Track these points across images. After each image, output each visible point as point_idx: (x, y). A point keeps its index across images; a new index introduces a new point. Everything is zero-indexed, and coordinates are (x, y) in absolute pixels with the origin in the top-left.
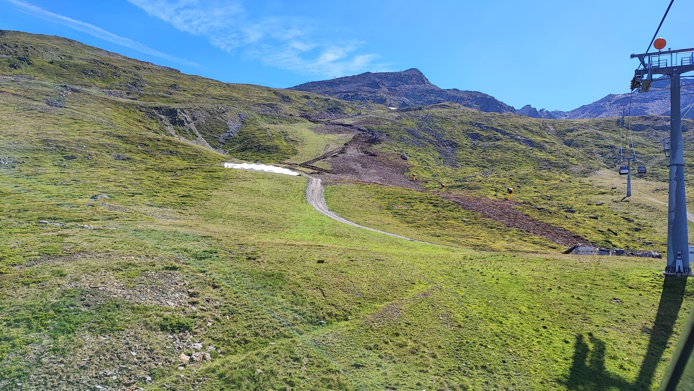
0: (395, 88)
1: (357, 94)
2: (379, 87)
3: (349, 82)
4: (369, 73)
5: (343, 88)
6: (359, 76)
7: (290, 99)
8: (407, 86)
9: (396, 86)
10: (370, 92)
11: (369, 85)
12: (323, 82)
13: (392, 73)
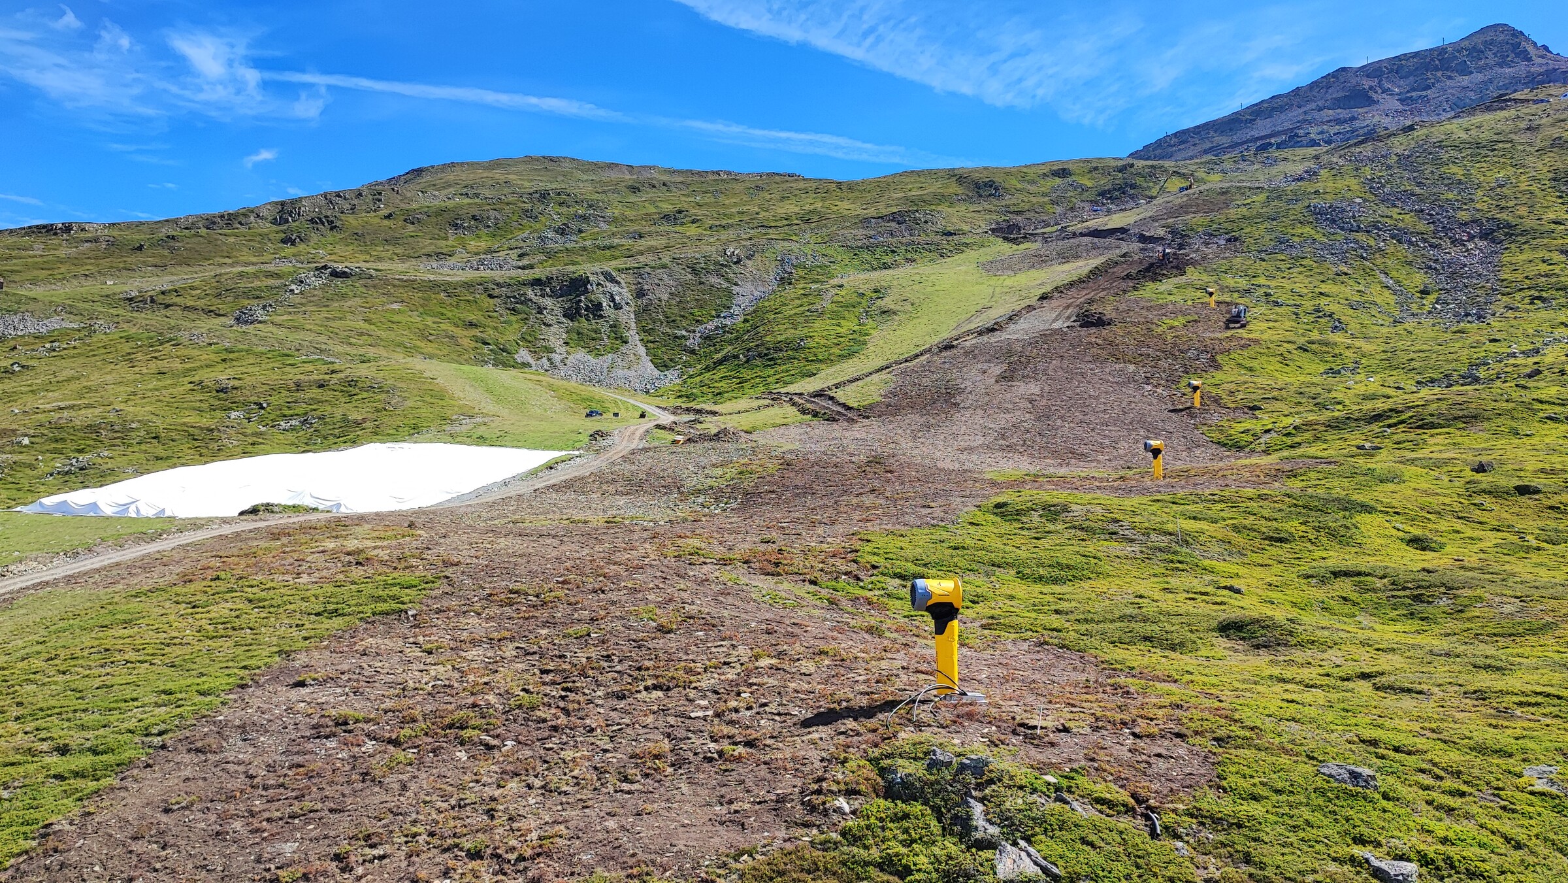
0: (1425, 93)
1: (1296, 135)
2: (1370, 102)
3: (1282, 109)
4: (1344, 69)
5: (1262, 128)
6: (1314, 85)
7: (996, 189)
8: (1465, 80)
9: (1428, 88)
10: (1339, 122)
11: (1338, 103)
12: (1207, 126)
13: (1416, 54)
